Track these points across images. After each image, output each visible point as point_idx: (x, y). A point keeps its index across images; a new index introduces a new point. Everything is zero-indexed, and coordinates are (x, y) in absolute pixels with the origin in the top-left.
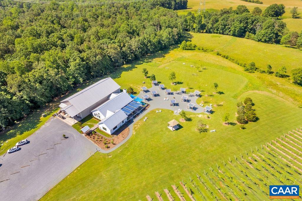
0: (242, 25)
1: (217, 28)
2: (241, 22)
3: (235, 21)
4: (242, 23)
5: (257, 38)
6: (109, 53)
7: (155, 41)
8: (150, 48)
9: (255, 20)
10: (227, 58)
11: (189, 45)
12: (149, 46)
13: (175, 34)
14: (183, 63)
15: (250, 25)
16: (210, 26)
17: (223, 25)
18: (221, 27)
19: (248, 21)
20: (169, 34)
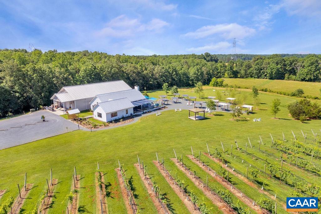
0: (279, 66)
1: (251, 74)
2: (277, 64)
3: (271, 63)
4: (279, 65)
5: (300, 78)
6: (128, 71)
7: (181, 73)
8: (176, 77)
9: (293, 61)
10: (266, 91)
11: (220, 82)
12: (174, 75)
13: (205, 73)
14: (213, 90)
15: (289, 67)
16: (243, 72)
17: (258, 70)
18: (255, 71)
19: (286, 63)
20: (198, 70)
